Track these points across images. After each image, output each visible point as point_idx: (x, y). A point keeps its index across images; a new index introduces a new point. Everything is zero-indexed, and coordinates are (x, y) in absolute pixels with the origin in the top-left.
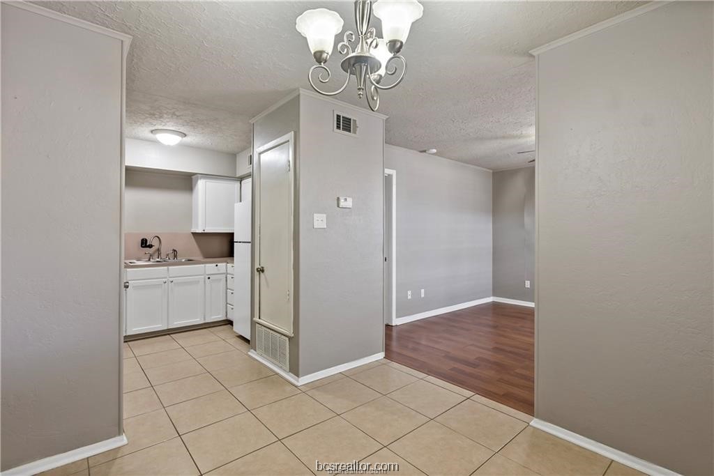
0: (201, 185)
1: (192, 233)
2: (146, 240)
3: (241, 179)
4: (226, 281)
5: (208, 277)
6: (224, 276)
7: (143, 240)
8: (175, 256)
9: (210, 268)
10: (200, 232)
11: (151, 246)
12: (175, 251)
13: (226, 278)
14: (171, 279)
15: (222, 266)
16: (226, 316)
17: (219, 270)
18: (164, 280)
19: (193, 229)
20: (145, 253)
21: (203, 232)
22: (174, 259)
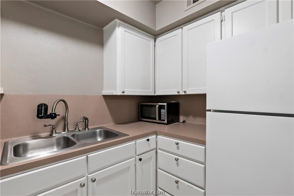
2: (46, 106)
4: (157, 158)
5: (138, 158)
6: (153, 153)
8: (86, 126)
9: (141, 145)
10: (119, 94)
11: (54, 116)
12: (86, 119)
13: (156, 154)
14: (92, 175)
15: (153, 138)
17: (150, 145)
18: (82, 180)
19: (103, 92)
20: (45, 126)
21: (122, 94)
22: (85, 129)
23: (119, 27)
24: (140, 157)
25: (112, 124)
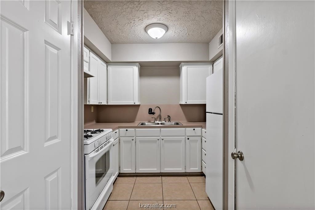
0: (184, 69)
1: (180, 104)
2: (151, 109)
3: (213, 62)
4: (202, 142)
5: (187, 138)
6: (200, 138)
7: (149, 109)
8: (169, 120)
9: (189, 131)
10: (184, 104)
11: (154, 113)
12: (169, 116)
13: (202, 139)
14: (162, 138)
15: (198, 130)
16: (202, 169)
17: (195, 133)
18: (158, 138)
19: (180, 102)
20: (152, 118)
21: (186, 104)
22: (169, 122)
23: (183, 66)
24: (189, 137)
25: (186, 121)
